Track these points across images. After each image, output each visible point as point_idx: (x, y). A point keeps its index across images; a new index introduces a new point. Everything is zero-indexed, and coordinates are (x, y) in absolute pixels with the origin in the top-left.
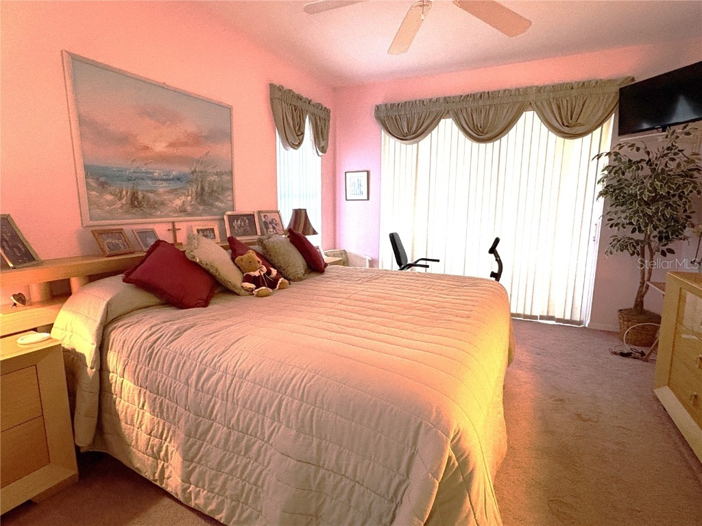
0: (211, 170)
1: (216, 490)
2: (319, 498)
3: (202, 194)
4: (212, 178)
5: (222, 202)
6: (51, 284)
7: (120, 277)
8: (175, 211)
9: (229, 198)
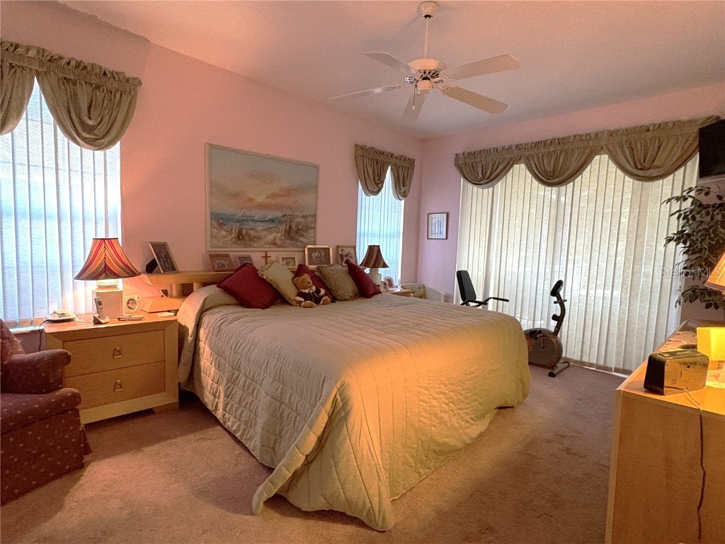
0: (298, 214)
1: (237, 417)
2: (281, 424)
3: (289, 232)
4: (299, 220)
5: (306, 238)
6: (183, 285)
7: (215, 286)
8: (269, 243)
9: (312, 235)
